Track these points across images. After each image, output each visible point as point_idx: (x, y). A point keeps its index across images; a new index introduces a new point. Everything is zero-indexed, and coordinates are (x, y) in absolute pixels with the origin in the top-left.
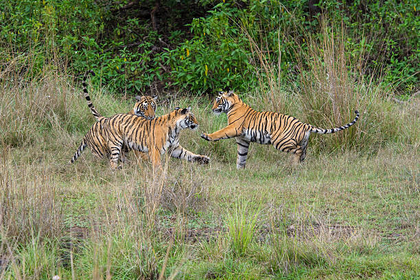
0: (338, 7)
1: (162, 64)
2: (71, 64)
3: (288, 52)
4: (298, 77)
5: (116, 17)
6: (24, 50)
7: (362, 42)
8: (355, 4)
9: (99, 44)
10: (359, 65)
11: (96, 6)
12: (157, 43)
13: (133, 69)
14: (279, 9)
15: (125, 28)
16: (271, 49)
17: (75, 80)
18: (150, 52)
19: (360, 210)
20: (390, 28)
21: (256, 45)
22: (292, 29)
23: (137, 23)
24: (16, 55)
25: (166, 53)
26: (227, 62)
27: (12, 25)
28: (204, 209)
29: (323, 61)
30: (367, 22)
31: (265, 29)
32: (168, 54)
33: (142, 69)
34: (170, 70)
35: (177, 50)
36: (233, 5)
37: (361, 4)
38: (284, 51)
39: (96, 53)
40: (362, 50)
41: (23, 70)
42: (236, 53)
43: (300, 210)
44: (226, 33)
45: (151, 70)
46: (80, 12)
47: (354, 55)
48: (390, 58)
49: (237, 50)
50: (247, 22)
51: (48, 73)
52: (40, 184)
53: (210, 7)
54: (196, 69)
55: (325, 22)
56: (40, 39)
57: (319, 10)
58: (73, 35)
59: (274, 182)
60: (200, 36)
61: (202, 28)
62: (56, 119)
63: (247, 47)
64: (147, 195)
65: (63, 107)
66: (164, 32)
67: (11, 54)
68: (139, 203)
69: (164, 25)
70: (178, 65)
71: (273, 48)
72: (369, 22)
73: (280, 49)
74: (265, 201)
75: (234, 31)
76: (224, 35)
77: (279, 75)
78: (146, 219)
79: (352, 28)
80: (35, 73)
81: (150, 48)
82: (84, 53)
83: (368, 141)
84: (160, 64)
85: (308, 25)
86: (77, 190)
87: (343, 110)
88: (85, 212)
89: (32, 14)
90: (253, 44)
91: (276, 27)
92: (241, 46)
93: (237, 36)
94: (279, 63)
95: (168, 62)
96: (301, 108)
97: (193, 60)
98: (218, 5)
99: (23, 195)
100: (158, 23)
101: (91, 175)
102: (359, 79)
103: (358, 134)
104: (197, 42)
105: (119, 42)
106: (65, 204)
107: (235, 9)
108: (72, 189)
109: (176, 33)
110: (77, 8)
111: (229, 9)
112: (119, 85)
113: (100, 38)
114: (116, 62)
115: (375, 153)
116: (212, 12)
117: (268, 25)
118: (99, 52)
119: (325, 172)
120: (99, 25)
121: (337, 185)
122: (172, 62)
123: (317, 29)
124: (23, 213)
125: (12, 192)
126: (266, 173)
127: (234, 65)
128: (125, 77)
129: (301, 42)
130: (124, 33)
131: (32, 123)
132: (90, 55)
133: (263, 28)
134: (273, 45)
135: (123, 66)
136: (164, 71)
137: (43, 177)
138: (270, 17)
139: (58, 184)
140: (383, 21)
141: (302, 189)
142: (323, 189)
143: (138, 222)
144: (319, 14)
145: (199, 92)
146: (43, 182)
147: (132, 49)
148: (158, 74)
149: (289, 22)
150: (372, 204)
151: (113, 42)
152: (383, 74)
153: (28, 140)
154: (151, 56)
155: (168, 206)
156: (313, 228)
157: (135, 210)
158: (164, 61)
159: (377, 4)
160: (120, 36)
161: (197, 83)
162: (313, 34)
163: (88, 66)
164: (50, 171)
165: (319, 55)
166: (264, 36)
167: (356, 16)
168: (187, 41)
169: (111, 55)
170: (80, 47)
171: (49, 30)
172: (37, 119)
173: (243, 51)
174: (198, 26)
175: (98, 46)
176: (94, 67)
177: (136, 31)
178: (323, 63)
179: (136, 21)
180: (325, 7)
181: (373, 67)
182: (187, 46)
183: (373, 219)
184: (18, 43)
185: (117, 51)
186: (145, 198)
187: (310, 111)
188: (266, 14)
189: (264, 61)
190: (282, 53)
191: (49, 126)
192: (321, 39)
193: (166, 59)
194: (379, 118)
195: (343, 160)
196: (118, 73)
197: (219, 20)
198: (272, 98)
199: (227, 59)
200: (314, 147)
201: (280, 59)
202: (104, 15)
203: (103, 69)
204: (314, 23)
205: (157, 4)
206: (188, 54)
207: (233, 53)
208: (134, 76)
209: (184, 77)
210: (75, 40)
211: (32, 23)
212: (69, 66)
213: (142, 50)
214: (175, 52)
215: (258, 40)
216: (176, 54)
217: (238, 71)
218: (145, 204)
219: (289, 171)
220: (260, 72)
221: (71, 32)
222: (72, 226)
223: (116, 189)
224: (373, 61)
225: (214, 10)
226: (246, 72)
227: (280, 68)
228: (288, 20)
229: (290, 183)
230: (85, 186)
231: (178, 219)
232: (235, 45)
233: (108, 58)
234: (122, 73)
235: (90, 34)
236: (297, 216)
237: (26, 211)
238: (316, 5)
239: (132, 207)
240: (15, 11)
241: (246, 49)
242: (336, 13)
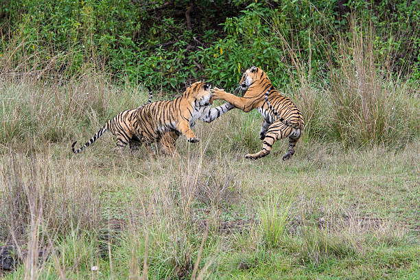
0: (367, 7)
1: (197, 62)
2: (109, 63)
3: (319, 51)
4: (328, 74)
5: (152, 16)
6: (63, 49)
7: (390, 41)
8: (383, 4)
9: (135, 43)
10: (387, 63)
11: (133, 6)
12: (192, 42)
13: (168, 67)
14: (309, 9)
15: (161, 27)
16: (301, 47)
17: (113, 78)
18: (185, 50)
19: (388, 203)
20: (417, 28)
21: (287, 43)
22: (322, 28)
23: (172, 22)
24: (56, 54)
25: (200, 52)
26: (259, 60)
27: (52, 24)
28: (237, 202)
29: (352, 59)
30: (395, 21)
31: (296, 28)
32: (202, 52)
33: (177, 67)
34: (204, 68)
35: (211, 48)
36: (265, 4)
37: (389, 4)
38: (314, 49)
39: (132, 51)
40: (390, 48)
41: (63, 68)
42: (268, 51)
43: (330, 203)
44: (258, 32)
45: (185, 68)
46: (117, 12)
47: (382, 53)
48: (417, 56)
49: (269, 49)
50: (278, 22)
51: (87, 71)
52: (79, 178)
53: (243, 6)
54: (229, 67)
55: (354, 22)
56: (79, 38)
57: (348, 9)
58: (111, 34)
59: (305, 176)
60: (233, 35)
61: (235, 27)
62: (95, 115)
63: (278, 45)
64: (182, 189)
65: (101, 103)
66: (199, 32)
67: (51, 53)
68: (174, 196)
69: (198, 25)
70: (211, 63)
71: (304, 47)
72: (397, 21)
73: (310, 47)
74: (296, 194)
75: (266, 30)
76: (256, 34)
77: (310, 72)
78: (181, 212)
79: (380, 27)
80: (74, 71)
81: (185, 47)
82: (121, 52)
83: (395, 136)
84: (194, 61)
85: (338, 24)
86: (114, 184)
87: (371, 107)
88: (122, 205)
89: (71, 14)
90: (284, 43)
91: (307, 26)
92: (273, 45)
93: (268, 35)
94: (310, 60)
95: (202, 60)
96: (330, 105)
97: (226, 58)
98: (251, 5)
99: (63, 189)
100: (192, 22)
101: (128, 169)
102: (387, 76)
103: (386, 129)
104: (230, 41)
105: (155, 40)
106: (104, 197)
107: (267, 9)
108: (110, 182)
109: (210, 32)
110: (114, 8)
111: (261, 9)
112: (155, 83)
113: (136, 37)
114: (152, 60)
115: (403, 147)
116: (245, 11)
117: (299, 24)
118: (136, 50)
119: (354, 166)
120: (135, 25)
121: (367, 179)
122: (206, 60)
123: (346, 28)
124: (62, 206)
125: (52, 185)
126: (297, 168)
127: (266, 62)
128: (161, 74)
129: (331, 41)
130: (160, 32)
131: (72, 120)
132: (127, 53)
133: (294, 26)
134: (303, 44)
135: (159, 64)
136: (198, 69)
137: (82, 171)
138: (300, 16)
139: (96, 178)
140: (410, 20)
141: (331, 183)
142: (352, 183)
143: (174, 215)
144: (348, 14)
145: (232, 89)
146: (82, 176)
147: (167, 47)
148: (192, 71)
149: (319, 21)
150: (399, 197)
151: (149, 41)
152: (411, 71)
153: (67, 135)
154: (186, 54)
155: (203, 199)
156: (343, 221)
157: (171, 203)
158: (198, 59)
159: (405, 4)
160: (156, 36)
161: (230, 80)
162: (343, 33)
163: (125, 64)
164: (89, 165)
165: (348, 53)
166: (295, 35)
167: (384, 15)
168: (221, 40)
169: (147, 53)
170: (117, 46)
171: (87, 30)
172: (76, 115)
173: (275, 49)
174: (231, 25)
175: (134, 45)
176: (131, 65)
177: (171, 30)
178: (352, 61)
179: (171, 20)
180: (354, 7)
181: (402, 64)
182: (220, 45)
183: (401, 212)
184: (57, 42)
185: (153, 49)
186: (180, 191)
187: (340, 107)
188: (297, 13)
189: (295, 59)
190: (313, 51)
191: (88, 122)
192: (350, 38)
193: (200, 57)
194: (406, 113)
195: (372, 153)
196: (154, 70)
197: (251, 19)
198: (303, 94)
199: (259, 58)
200: (343, 142)
201: (310, 57)
202: (140, 15)
203: (140, 67)
204: (344, 22)
205: (192, 4)
206: (222, 52)
207: (265, 51)
208: (170, 74)
209: (218, 74)
210: (113, 39)
211: (71, 22)
212: (107, 63)
213: (176, 49)
214: (209, 51)
215: (289, 38)
216: (210, 53)
217: (270, 69)
218: (180, 197)
219: (319, 165)
220: (291, 70)
221: (109, 31)
222: (109, 218)
223: (152, 182)
224: (401, 59)
225: (246, 9)
226: (277, 69)
227: (310, 66)
228: (318, 19)
229: (320, 176)
230: (123, 180)
231: (212, 212)
232: (267, 44)
233: (144, 56)
234: (158, 71)
235: (127, 33)
236: (327, 209)
237: (66, 204)
238: (345, 5)
239: (167, 200)
240: (54, 11)
241: (278, 47)
242: (364, 12)
